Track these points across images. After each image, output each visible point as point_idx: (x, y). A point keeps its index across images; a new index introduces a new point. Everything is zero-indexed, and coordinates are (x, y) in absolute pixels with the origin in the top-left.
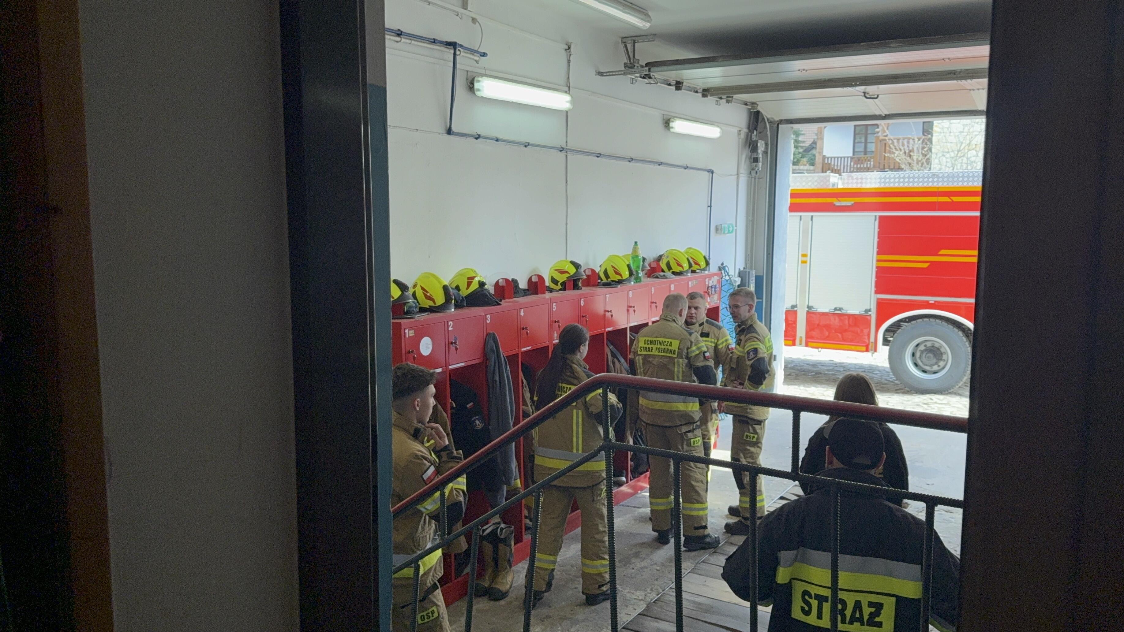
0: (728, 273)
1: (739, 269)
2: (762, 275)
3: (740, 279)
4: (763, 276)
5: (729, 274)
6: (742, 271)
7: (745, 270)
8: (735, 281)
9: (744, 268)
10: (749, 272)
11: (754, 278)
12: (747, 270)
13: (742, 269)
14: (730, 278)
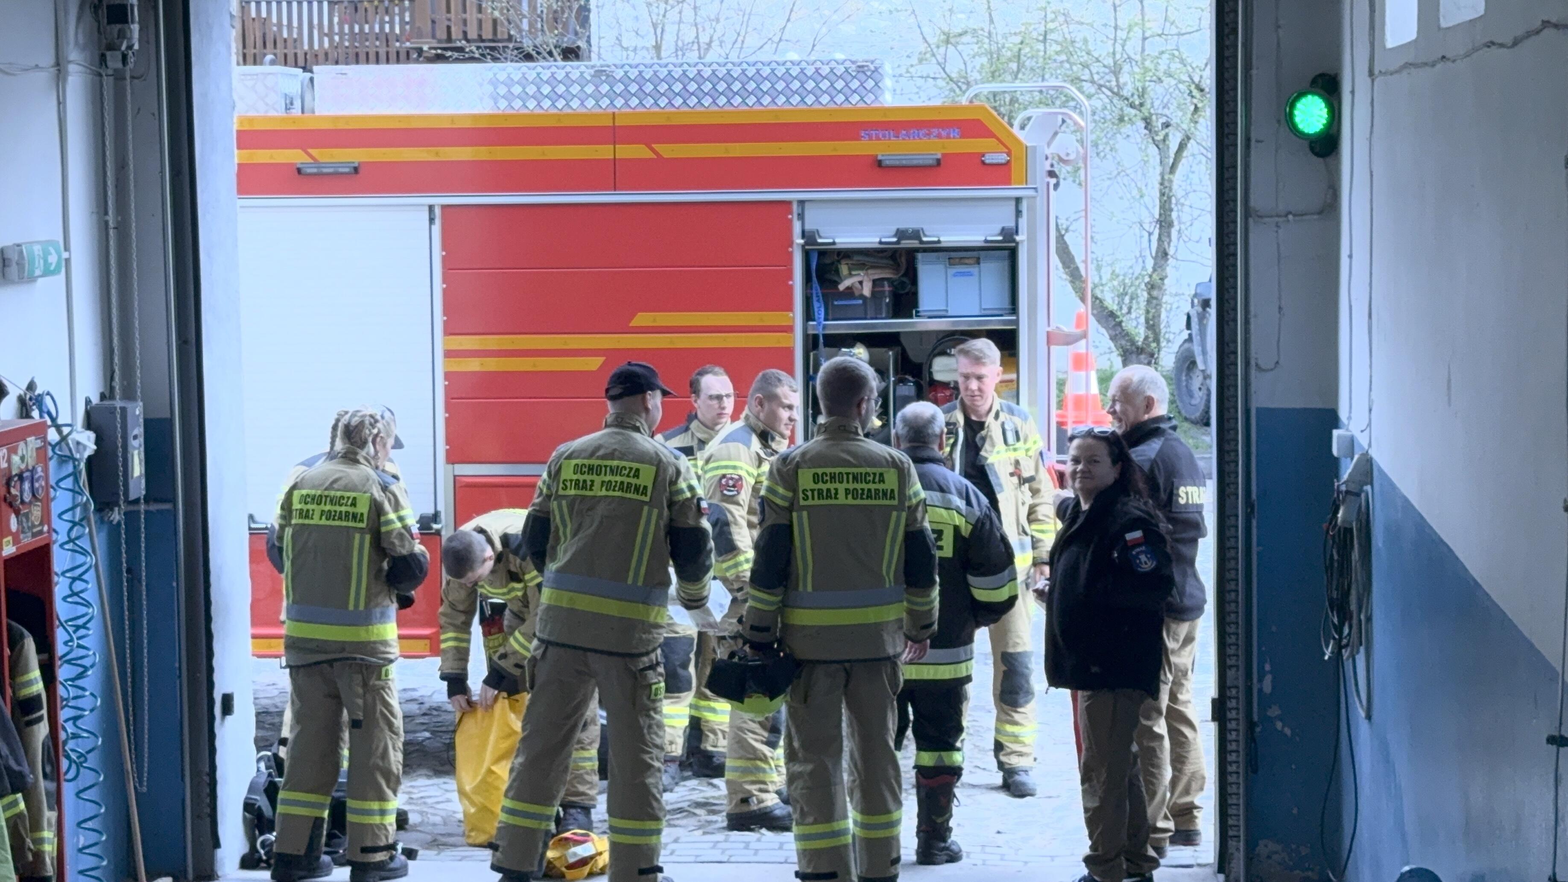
0: (53, 420)
1: (88, 401)
2: (168, 415)
3: (92, 435)
4: (171, 421)
5: (60, 421)
6: (97, 407)
7: (106, 403)
8: (78, 443)
9: (103, 397)
10: (124, 410)
11: (139, 431)
12: (118, 403)
13: (95, 400)
14: (64, 439)
